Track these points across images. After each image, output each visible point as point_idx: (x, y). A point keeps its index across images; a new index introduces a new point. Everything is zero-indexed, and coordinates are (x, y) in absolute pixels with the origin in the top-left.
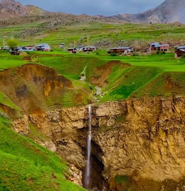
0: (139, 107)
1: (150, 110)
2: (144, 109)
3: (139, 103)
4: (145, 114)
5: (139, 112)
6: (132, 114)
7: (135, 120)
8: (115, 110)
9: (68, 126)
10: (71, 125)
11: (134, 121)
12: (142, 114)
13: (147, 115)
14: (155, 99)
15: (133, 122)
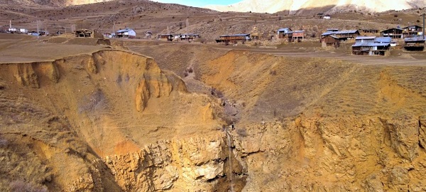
0: (337, 137)
1: (358, 142)
2: (347, 140)
3: (336, 129)
4: (349, 150)
5: (337, 147)
6: (317, 150)
7: (326, 163)
8: (276, 139)
9: (184, 175)
10: (191, 173)
11: (323, 163)
12: (343, 151)
13: (352, 154)
14: (368, 121)
15: (321, 166)
